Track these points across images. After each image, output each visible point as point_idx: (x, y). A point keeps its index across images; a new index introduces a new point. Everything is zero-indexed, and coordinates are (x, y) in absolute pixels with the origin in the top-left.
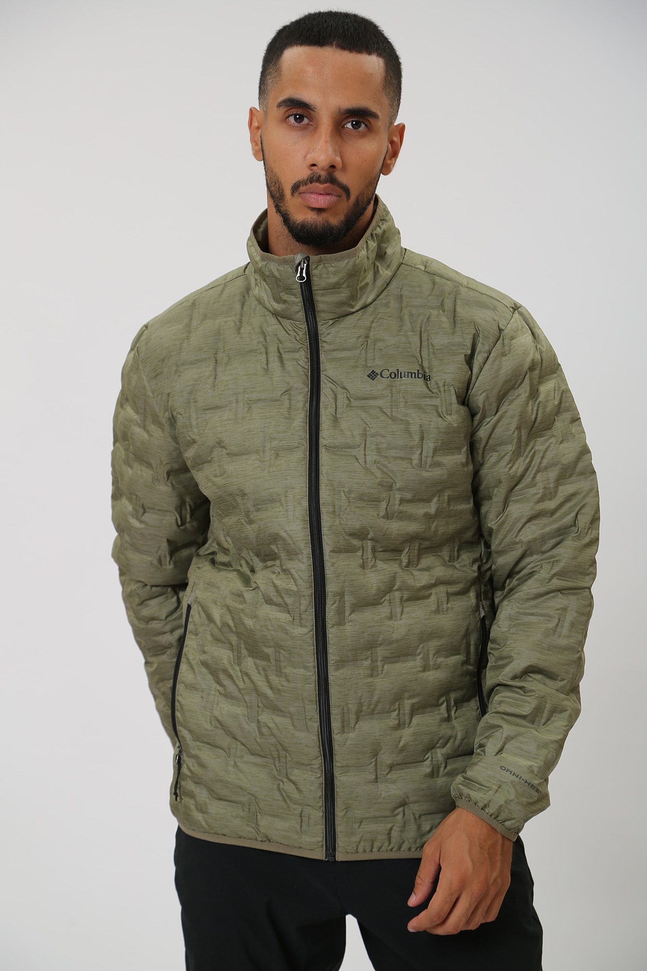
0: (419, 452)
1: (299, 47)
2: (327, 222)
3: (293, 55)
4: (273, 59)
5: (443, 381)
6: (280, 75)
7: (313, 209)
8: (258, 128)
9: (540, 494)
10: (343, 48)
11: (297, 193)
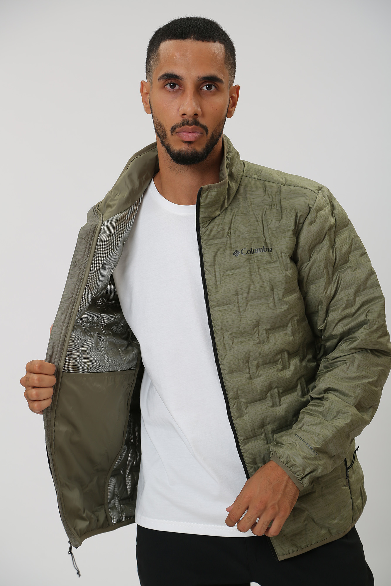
0: (272, 298)
1: (170, 41)
2: (194, 150)
3: (166, 46)
4: (153, 49)
5: (280, 250)
6: (159, 59)
7: (185, 142)
8: (147, 93)
9: (345, 304)
10: (198, 39)
11: (174, 133)
